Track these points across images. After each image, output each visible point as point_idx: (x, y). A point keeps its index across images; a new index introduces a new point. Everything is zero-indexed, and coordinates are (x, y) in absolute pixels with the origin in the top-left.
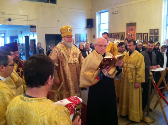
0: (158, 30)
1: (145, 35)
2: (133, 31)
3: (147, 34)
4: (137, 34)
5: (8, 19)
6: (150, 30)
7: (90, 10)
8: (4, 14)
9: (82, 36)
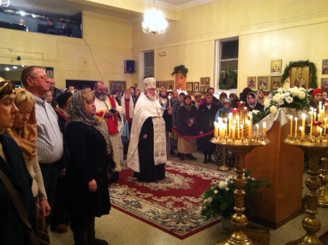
0: (209, 78)
1: (196, 84)
2: (183, 80)
3: (199, 83)
4: (187, 83)
5: (17, 57)
6: (201, 78)
7: (131, 48)
8: (11, 51)
9: (120, 84)
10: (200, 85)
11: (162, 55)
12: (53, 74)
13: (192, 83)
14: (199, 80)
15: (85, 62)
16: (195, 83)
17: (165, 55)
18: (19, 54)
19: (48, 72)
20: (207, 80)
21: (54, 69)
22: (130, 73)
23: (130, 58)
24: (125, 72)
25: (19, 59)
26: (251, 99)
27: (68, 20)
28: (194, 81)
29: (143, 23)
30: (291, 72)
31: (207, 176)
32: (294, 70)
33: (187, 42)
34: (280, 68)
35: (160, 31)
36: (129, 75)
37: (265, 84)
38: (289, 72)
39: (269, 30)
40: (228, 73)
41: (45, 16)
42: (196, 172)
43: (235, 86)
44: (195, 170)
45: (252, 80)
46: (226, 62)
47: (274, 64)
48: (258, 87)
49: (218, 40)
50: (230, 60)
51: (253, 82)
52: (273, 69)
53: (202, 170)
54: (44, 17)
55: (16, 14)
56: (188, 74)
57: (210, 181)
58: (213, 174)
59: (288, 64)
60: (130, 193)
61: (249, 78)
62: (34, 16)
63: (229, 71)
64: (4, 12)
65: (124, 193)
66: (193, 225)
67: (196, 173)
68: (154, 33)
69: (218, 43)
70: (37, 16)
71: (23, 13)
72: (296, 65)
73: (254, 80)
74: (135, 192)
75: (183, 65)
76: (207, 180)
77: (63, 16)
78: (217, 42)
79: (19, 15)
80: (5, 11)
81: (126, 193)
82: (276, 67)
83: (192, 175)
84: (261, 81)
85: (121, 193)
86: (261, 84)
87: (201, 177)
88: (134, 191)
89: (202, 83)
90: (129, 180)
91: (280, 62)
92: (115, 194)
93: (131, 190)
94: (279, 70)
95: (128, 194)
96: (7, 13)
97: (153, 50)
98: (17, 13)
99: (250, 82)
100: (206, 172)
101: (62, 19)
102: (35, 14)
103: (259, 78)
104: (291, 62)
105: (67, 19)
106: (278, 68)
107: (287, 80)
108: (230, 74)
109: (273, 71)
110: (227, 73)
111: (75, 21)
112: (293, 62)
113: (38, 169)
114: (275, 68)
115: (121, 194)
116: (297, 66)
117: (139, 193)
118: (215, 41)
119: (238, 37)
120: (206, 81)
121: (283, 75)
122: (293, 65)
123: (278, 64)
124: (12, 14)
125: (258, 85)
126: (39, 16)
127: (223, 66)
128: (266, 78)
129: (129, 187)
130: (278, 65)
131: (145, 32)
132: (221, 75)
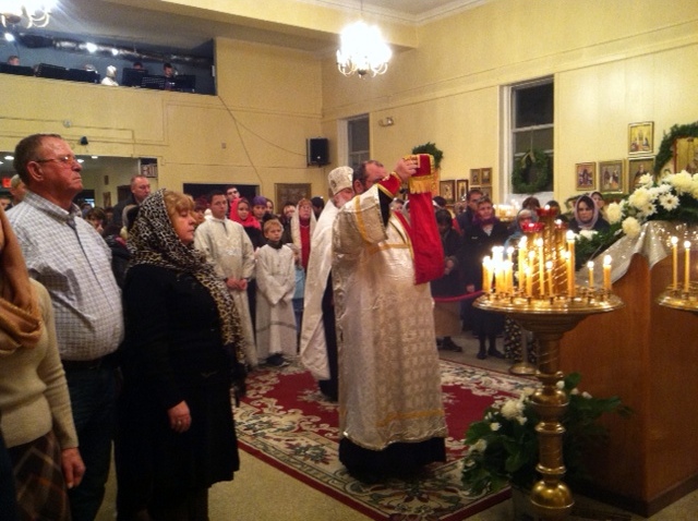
0: (489, 170)
1: (461, 185)
3: (467, 181)
4: (442, 182)
5: (80, 138)
6: (473, 171)
7: (319, 112)
8: (68, 126)
9: (297, 190)
10: (470, 187)
11: (385, 123)
12: (156, 171)
13: (453, 182)
14: (467, 176)
15: (224, 146)
16: (459, 181)
17: (392, 124)
18: (86, 133)
19: (145, 168)
20: (486, 174)
21: (159, 161)
22: (320, 166)
23: (319, 135)
24: (308, 165)
25: (84, 142)
26: (584, 212)
27: (187, 59)
28: (457, 178)
29: (338, 53)
30: (676, 149)
31: (483, 389)
32: (683, 143)
33: (439, 94)
34: (650, 143)
35: (377, 69)
36: (316, 170)
37: (615, 179)
38: (672, 149)
39: (624, 56)
40: (533, 158)
41: (138, 51)
42: (458, 378)
43: (547, 185)
44: (458, 374)
45: (585, 171)
46: (527, 132)
47: (636, 132)
48: (601, 185)
49: (508, 85)
50: (535, 127)
51: (590, 175)
52: (634, 144)
53: (473, 373)
54: (135, 54)
55: (80, 51)
56: (443, 164)
57: (490, 400)
58: (500, 382)
59: (668, 132)
60: (304, 428)
61: (579, 166)
62: (115, 52)
63: (535, 153)
64: (55, 46)
65: (292, 428)
66: (445, 505)
67: (460, 380)
68: (362, 73)
69: (507, 93)
70: (121, 52)
71: (92, 48)
72: (688, 132)
73: (590, 171)
74: (317, 424)
75: (432, 143)
76: (483, 397)
77: (177, 52)
78: (505, 89)
79: (85, 51)
80: (58, 45)
81: (297, 428)
82: (641, 139)
83: (450, 384)
84: (607, 173)
85: (284, 427)
86: (608, 178)
87: (469, 391)
88: (314, 423)
89: (475, 180)
90: (305, 398)
91: (651, 127)
92: (272, 430)
93: (309, 420)
94: (647, 145)
95: (300, 430)
96: (61, 48)
97: (368, 114)
98: (81, 46)
99: (583, 176)
100: (483, 379)
101: (175, 57)
102: (118, 47)
103: (602, 164)
104: (675, 126)
105: (185, 55)
106: (644, 142)
107: (666, 168)
108: (537, 160)
109: (634, 147)
110: (529, 157)
111: (202, 60)
112: (679, 126)
113: (57, 375)
114: (638, 142)
115: (284, 430)
116: (690, 135)
117: (325, 427)
118: (502, 87)
119: (552, 76)
120: (483, 177)
121: (657, 157)
122: (681, 132)
123: (645, 132)
124: (72, 50)
125: (601, 180)
126: (127, 52)
127: (520, 141)
128: (619, 164)
129: (304, 414)
130: (645, 134)
131: (344, 72)
132: (517, 162)
